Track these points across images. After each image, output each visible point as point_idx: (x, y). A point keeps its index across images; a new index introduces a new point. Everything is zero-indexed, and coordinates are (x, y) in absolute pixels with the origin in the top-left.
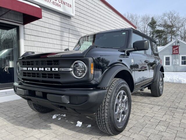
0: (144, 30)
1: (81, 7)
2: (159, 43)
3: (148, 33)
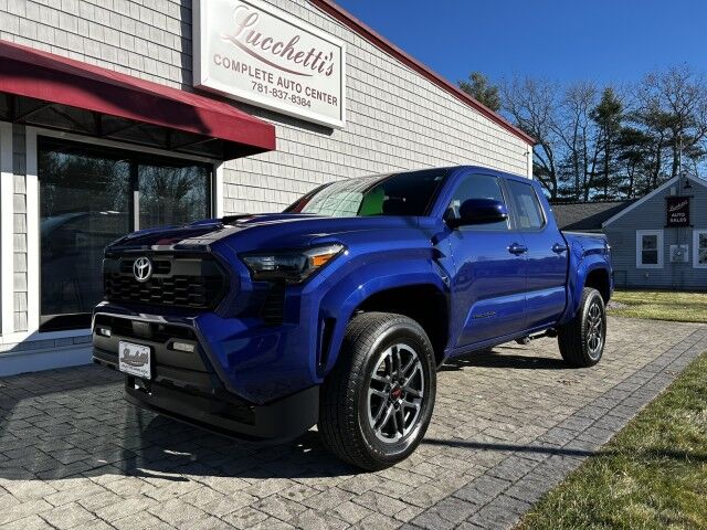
0: (573, 134)
1: (362, 99)
2: (629, 182)
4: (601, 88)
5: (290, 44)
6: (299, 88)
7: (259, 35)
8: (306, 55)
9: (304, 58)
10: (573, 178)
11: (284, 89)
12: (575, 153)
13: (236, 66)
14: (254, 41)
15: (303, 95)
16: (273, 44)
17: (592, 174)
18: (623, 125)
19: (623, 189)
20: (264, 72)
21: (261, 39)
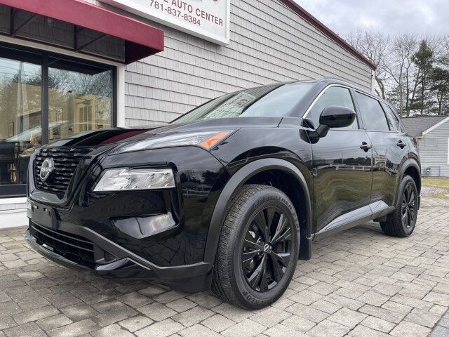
0: (399, 72)
1: (244, 24)
2: (438, 106)
3: (409, 80)
4: (419, 40)
6: (190, 10)
10: (399, 103)
11: (177, 9)
12: (400, 85)
15: (193, 15)
17: (412, 100)
18: (434, 65)
19: (434, 110)
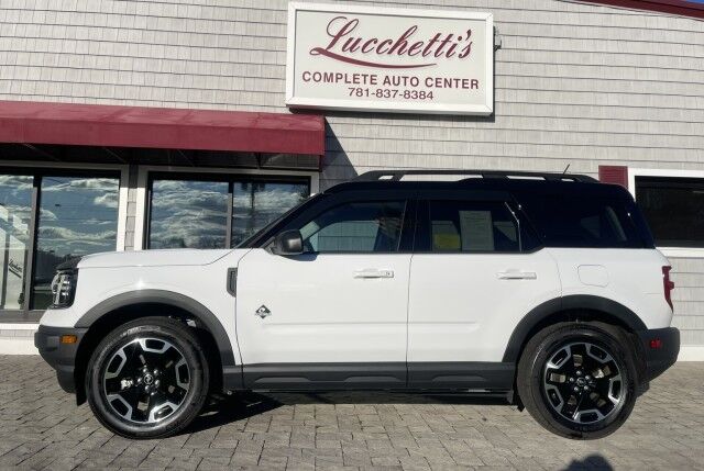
5: (402, 38)
6: (415, 82)
7: (359, 40)
8: (426, 44)
9: (423, 48)
11: (392, 87)
13: (328, 78)
14: (351, 49)
15: (421, 87)
16: (376, 46)
20: (365, 76)
21: (361, 44)
